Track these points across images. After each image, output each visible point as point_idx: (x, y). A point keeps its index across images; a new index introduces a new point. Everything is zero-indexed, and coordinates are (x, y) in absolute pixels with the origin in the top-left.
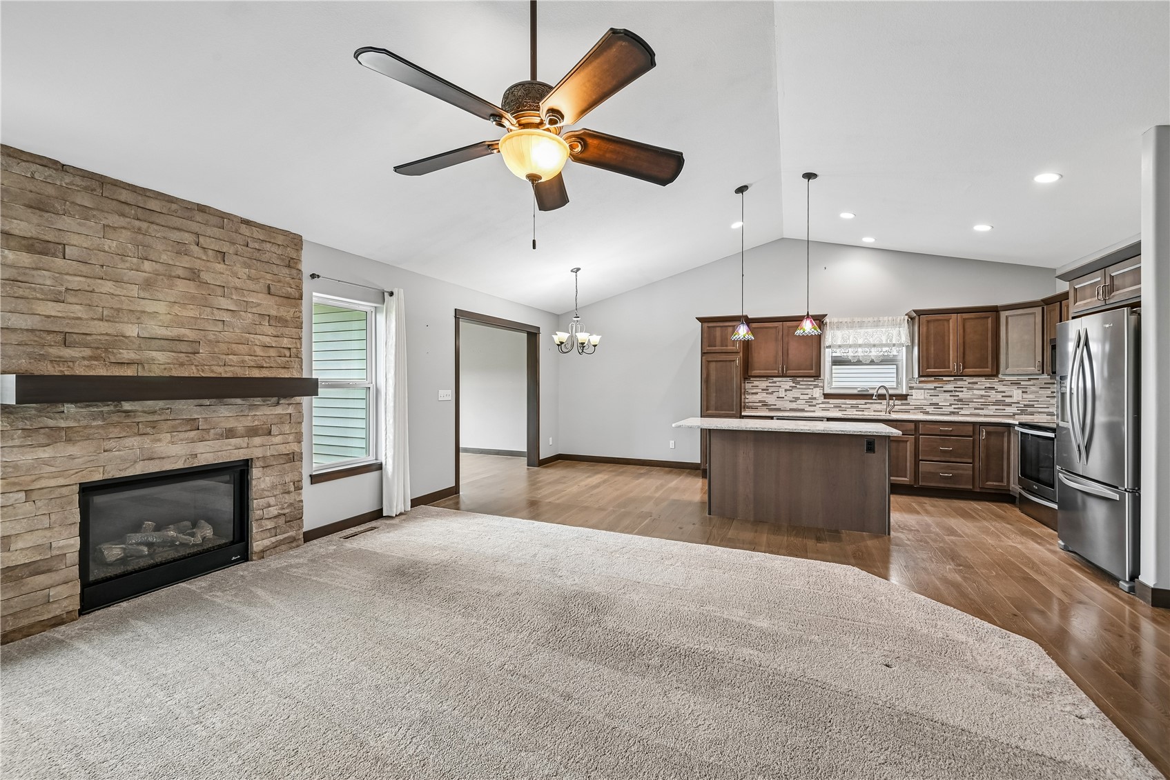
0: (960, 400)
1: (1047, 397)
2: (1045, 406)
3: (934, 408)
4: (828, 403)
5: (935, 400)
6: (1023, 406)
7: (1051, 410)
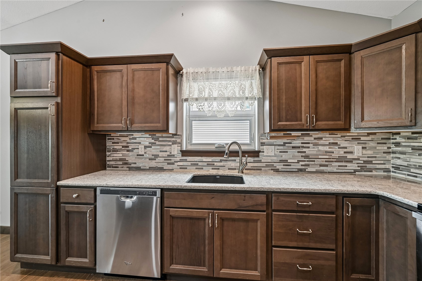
0: (307, 157)
1: (384, 153)
2: (382, 162)
3: (284, 165)
4: (186, 160)
5: (284, 156)
6: (362, 162)
7: (387, 166)
